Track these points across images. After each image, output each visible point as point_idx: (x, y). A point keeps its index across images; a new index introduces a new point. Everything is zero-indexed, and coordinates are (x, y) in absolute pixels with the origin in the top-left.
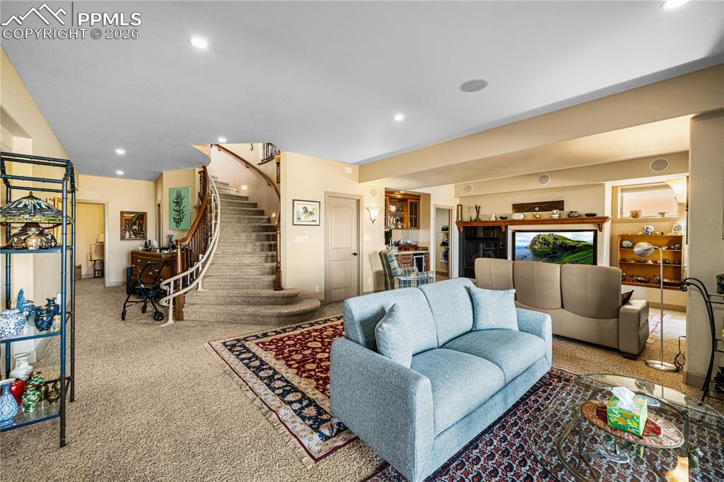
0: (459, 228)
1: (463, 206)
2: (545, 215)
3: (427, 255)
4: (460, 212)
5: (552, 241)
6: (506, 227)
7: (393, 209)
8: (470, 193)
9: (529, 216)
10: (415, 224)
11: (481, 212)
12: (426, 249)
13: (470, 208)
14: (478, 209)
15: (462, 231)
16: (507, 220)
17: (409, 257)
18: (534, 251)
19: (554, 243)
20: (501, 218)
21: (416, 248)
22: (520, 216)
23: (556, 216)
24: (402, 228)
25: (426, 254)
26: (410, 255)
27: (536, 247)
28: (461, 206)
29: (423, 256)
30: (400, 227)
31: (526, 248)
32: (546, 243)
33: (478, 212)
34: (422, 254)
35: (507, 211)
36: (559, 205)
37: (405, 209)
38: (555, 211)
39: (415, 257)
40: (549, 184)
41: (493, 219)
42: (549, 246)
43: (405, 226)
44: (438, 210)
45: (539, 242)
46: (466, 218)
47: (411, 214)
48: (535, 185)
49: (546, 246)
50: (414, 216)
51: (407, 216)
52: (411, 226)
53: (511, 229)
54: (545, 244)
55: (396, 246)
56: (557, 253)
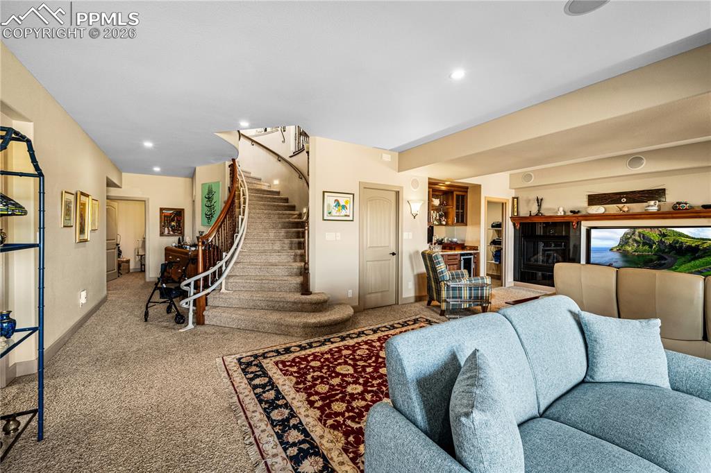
0: (514, 225)
1: (520, 199)
2: (637, 208)
3: (477, 256)
4: (516, 206)
5: (657, 239)
6: (579, 224)
7: (436, 202)
8: (530, 183)
9: (613, 208)
10: (462, 220)
11: (544, 206)
12: (476, 248)
13: (528, 201)
14: (539, 202)
15: (518, 228)
16: (579, 214)
17: (455, 257)
19: (661, 242)
20: (571, 212)
21: (463, 247)
22: (599, 209)
23: (654, 209)
24: (447, 224)
25: (475, 254)
26: (456, 255)
27: (629, 249)
28: (517, 198)
29: (472, 257)
30: (444, 223)
31: (611, 250)
32: (647, 242)
33: (540, 206)
34: (471, 254)
35: (581, 204)
36: (658, 194)
37: (450, 203)
38: (652, 203)
39: (462, 257)
40: (645, 167)
41: (561, 213)
42: (651, 247)
43: (450, 222)
44: (490, 203)
45: (635, 240)
46: (524, 212)
47: (457, 208)
49: (647, 247)
50: (460, 211)
51: (453, 212)
52: (458, 221)
53: (585, 225)
54: (644, 244)
55: (439, 244)
56: (666, 259)
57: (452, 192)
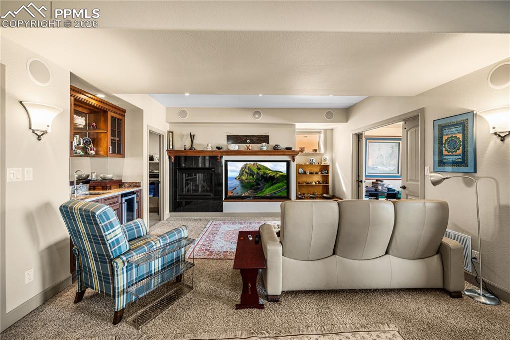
0: (170, 157)
1: (174, 133)
2: (255, 147)
3: (139, 193)
4: (171, 140)
5: (256, 171)
6: (221, 157)
7: (81, 121)
8: (186, 119)
9: (243, 147)
10: (118, 149)
11: (196, 141)
12: (137, 185)
13: (182, 136)
14: (192, 137)
15: (173, 161)
16: (221, 150)
17: (116, 200)
18: (242, 181)
19: (258, 173)
20: (217, 148)
21: (120, 184)
22: (235, 147)
23: (265, 148)
24: (97, 155)
25: (138, 191)
26: (116, 197)
27: (243, 178)
28: (172, 132)
29: (135, 196)
30: (93, 152)
31: (236, 178)
32: (251, 173)
33: (192, 141)
34: (133, 193)
35: (223, 142)
36: (265, 139)
37: (102, 125)
38: (264, 144)
39: (124, 199)
40: (262, 119)
41: (209, 149)
42: (253, 177)
43: (102, 153)
44: (152, 133)
45: (246, 172)
46: (178, 146)
47: (113, 135)
48: (249, 118)
49: (251, 177)
50: (117, 139)
51: (106, 141)
52: (114, 152)
53: (225, 158)
54: (251, 175)
56: (260, 185)
57: (105, 112)
